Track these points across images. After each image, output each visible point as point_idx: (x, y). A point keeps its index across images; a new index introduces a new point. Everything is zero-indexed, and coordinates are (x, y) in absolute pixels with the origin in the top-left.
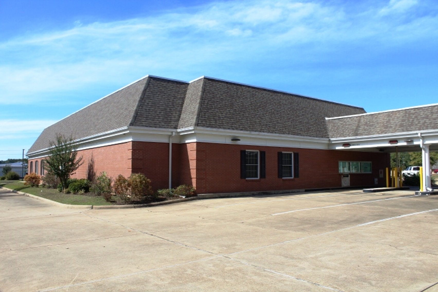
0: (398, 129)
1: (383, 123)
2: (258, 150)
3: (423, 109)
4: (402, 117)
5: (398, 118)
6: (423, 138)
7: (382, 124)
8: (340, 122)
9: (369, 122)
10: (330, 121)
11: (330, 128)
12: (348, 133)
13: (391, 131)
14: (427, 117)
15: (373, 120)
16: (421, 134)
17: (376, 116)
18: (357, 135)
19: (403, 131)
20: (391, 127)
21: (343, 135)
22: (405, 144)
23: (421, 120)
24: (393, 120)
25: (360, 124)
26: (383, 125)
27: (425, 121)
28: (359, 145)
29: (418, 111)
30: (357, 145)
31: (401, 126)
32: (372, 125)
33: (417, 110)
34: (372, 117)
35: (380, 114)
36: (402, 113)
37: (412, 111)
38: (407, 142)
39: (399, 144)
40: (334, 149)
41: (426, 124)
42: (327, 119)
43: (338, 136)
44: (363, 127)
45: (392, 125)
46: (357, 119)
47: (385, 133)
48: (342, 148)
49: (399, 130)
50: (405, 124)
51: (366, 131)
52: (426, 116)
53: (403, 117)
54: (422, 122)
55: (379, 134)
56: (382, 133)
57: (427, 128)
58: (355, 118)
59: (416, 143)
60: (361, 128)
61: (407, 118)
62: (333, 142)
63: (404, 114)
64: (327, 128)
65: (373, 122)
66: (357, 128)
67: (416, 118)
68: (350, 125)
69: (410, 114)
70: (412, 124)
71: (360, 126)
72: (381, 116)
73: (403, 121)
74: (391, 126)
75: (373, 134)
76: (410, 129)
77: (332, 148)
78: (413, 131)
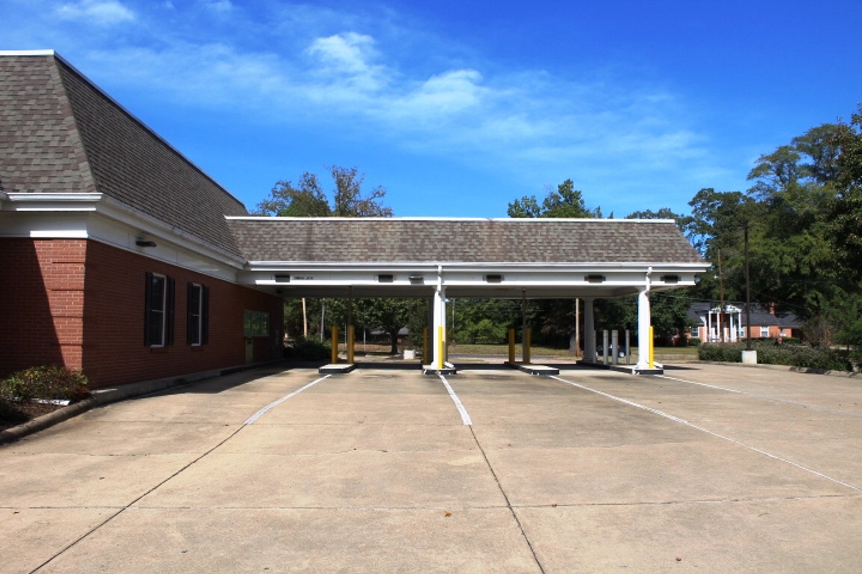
0: (398, 256)
1: (364, 240)
2: (164, 274)
4: (399, 233)
5: (393, 234)
6: (444, 275)
7: (363, 243)
8: (263, 229)
9: (331, 236)
10: (239, 223)
12: (289, 253)
13: (386, 257)
14: (447, 240)
15: (341, 232)
16: (443, 267)
17: (345, 226)
18: (311, 258)
19: (408, 259)
20: (383, 250)
21: (277, 257)
22: (407, 283)
23: (436, 243)
24: (384, 236)
25: (314, 238)
26: (365, 245)
27: (444, 245)
28: (312, 279)
29: (427, 227)
30: (308, 279)
31: (402, 249)
32: (342, 243)
33: (424, 224)
34: (337, 226)
35: (354, 223)
36: (398, 227)
37: (417, 225)
38: (411, 280)
39: (396, 283)
40: (252, 283)
41: (448, 251)
42: (227, 217)
43: (267, 256)
44: (321, 243)
45: (383, 247)
46: (303, 226)
47: (375, 260)
48: (273, 282)
49: (400, 258)
50: (409, 247)
51: (330, 252)
52: (444, 237)
53: (402, 233)
54: (440, 246)
55: (361, 260)
56: (366, 259)
57: (452, 259)
58: (298, 225)
59: (427, 282)
60: (317, 247)
61: (410, 237)
62: (253, 269)
64: (234, 238)
65: (341, 236)
66: (307, 245)
67: (427, 238)
68: (288, 236)
69: (414, 230)
70: (422, 249)
71: (314, 242)
72: (357, 226)
73: (404, 240)
74: (381, 249)
75: (349, 260)
76: (421, 257)
77: (246, 281)
78: (427, 261)
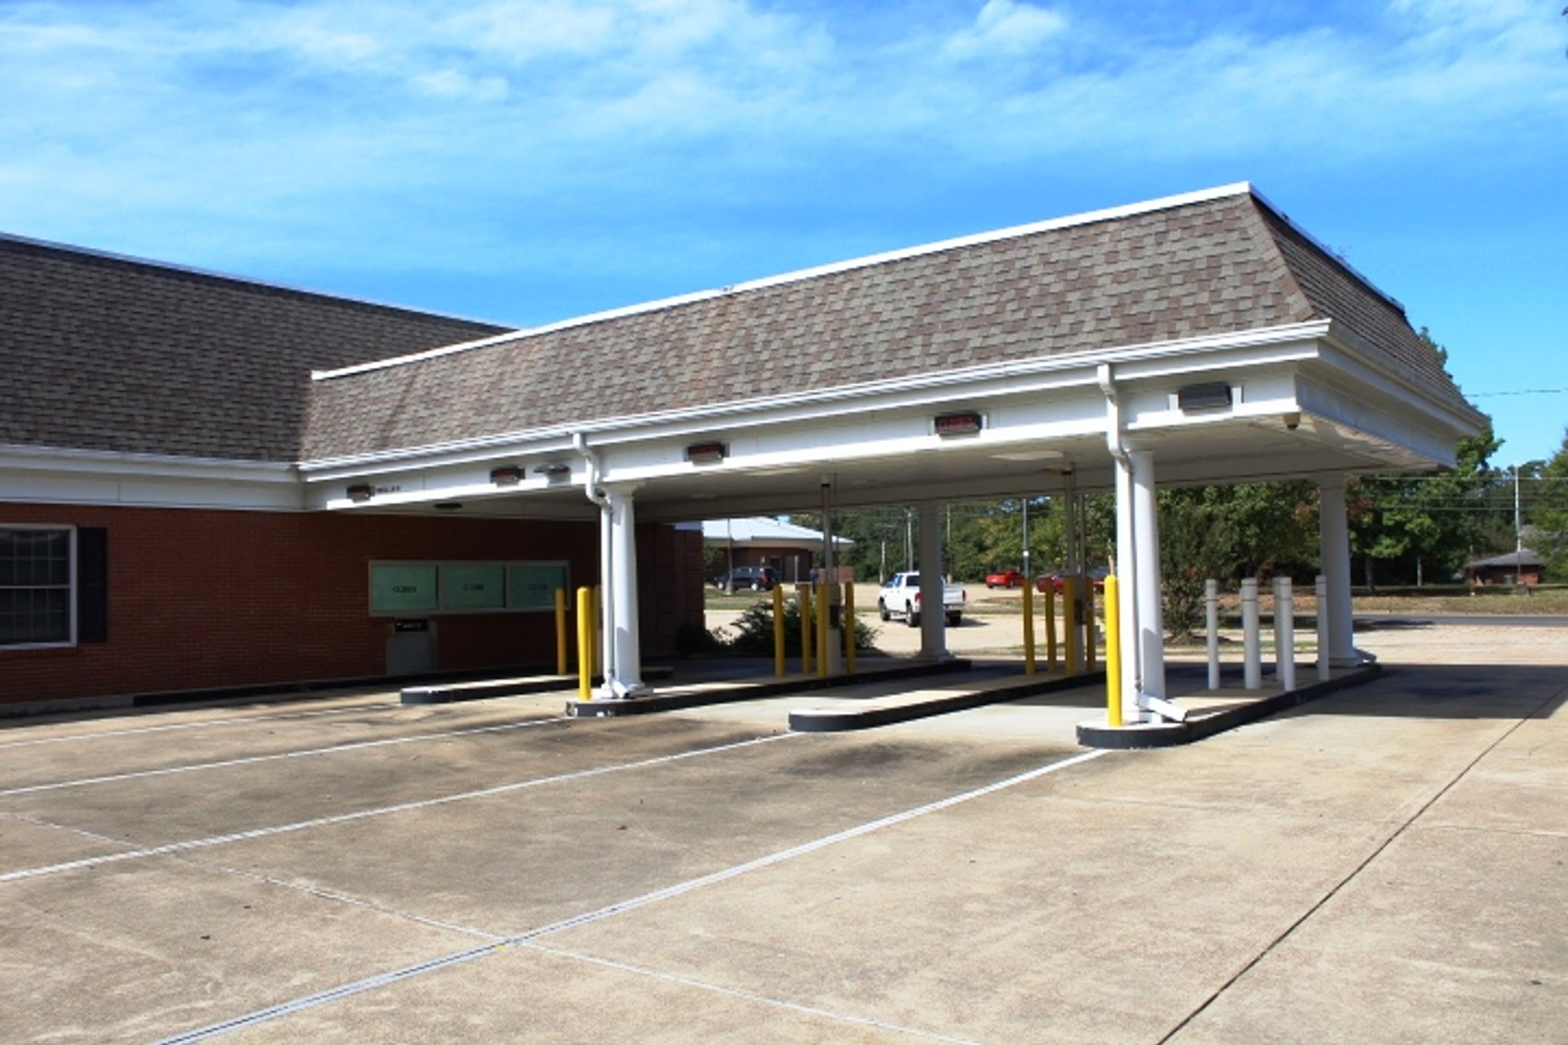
0: (515, 418)
1: (480, 389)
3: (620, 324)
4: (543, 362)
5: (531, 366)
7: (474, 397)
8: (353, 391)
9: (436, 389)
10: (327, 384)
11: (314, 419)
12: (361, 438)
14: (622, 359)
15: (454, 377)
16: (584, 435)
18: (385, 444)
20: (498, 409)
21: (342, 448)
22: (542, 483)
23: (596, 376)
24: (513, 376)
25: (409, 398)
26: (476, 400)
27: (608, 378)
31: (531, 400)
32: (445, 398)
33: (598, 329)
34: (454, 365)
36: (547, 346)
37: (582, 337)
38: (551, 473)
39: (525, 484)
40: (323, 509)
41: (608, 392)
42: (317, 375)
43: (329, 449)
44: (412, 409)
45: (501, 401)
46: (407, 374)
49: (516, 423)
50: (542, 395)
51: (417, 425)
52: (619, 355)
53: (547, 362)
54: (599, 381)
56: (461, 435)
60: (405, 417)
61: (556, 367)
62: (311, 479)
63: (554, 348)
64: (304, 419)
65: (449, 387)
66: (393, 415)
67: (586, 365)
68: (377, 400)
69: (571, 348)
70: (565, 395)
72: (484, 359)
73: (544, 379)
74: (496, 405)
75: (435, 440)
76: (551, 417)
78: (559, 425)
